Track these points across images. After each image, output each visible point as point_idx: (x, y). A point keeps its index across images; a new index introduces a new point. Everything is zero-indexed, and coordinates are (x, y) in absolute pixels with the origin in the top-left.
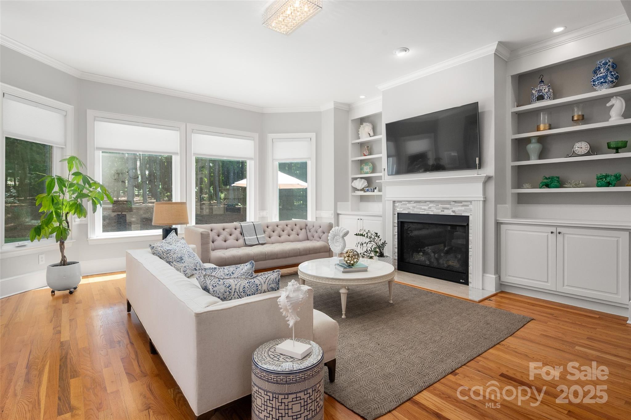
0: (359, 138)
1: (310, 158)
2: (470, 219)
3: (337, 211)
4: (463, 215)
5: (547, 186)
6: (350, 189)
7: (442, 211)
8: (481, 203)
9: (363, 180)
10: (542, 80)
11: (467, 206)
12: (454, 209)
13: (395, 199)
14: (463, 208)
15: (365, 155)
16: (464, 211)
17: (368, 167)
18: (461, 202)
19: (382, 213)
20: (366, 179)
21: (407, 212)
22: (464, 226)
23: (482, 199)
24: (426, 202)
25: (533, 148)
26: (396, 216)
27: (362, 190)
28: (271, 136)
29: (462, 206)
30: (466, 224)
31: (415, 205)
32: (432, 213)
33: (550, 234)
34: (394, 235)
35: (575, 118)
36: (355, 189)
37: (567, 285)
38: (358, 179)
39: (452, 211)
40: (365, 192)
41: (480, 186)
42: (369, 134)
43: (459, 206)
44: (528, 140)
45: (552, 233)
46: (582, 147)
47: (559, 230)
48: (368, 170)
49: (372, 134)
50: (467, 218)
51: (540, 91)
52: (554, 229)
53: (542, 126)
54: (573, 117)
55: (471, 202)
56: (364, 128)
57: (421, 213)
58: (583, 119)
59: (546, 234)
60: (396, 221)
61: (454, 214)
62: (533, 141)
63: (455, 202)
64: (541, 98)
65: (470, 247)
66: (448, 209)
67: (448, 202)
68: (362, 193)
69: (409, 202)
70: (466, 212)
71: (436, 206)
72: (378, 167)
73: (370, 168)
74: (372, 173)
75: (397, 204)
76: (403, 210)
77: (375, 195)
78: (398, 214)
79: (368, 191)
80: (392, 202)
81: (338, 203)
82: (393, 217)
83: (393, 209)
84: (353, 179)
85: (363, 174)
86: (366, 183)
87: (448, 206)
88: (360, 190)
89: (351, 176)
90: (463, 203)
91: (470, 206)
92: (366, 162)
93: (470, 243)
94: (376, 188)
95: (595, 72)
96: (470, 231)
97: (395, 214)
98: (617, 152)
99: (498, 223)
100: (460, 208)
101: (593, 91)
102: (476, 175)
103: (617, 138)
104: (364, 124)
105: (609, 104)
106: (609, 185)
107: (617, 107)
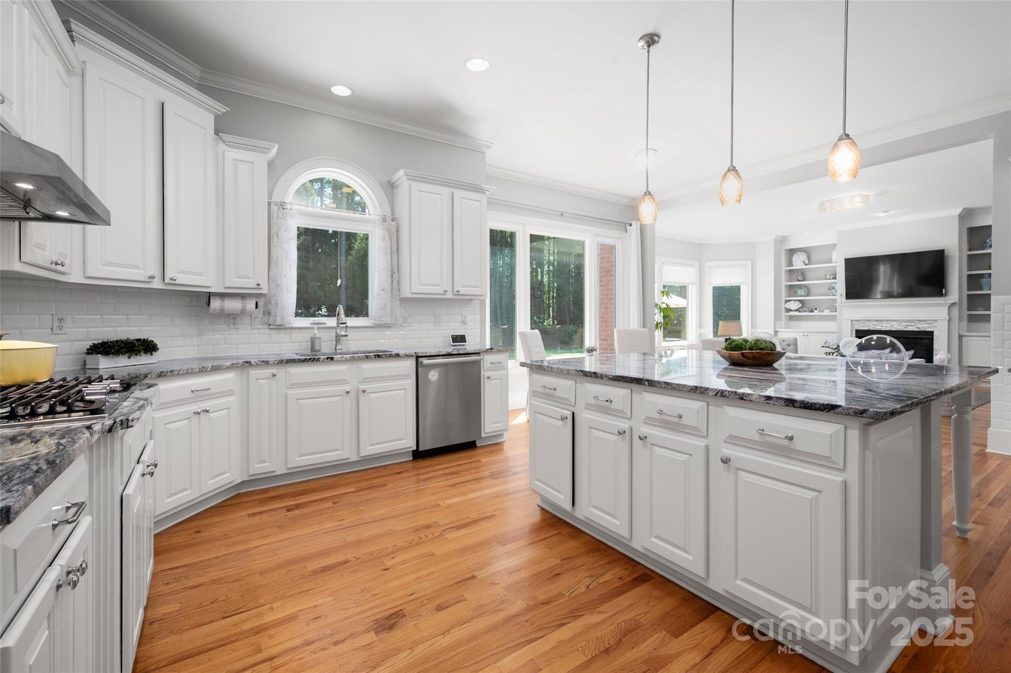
0: (793, 266)
1: (744, 283)
2: (935, 333)
3: (776, 329)
4: (927, 330)
6: (783, 310)
7: (905, 328)
8: (947, 322)
9: (797, 302)
11: (932, 324)
12: (918, 326)
13: (852, 319)
14: (927, 325)
15: (799, 281)
16: (928, 328)
17: (803, 291)
18: (925, 321)
19: (838, 330)
20: (800, 301)
22: (929, 339)
23: (948, 319)
24: (887, 321)
26: (854, 332)
27: (798, 310)
28: (708, 263)
29: (927, 324)
30: (930, 337)
31: (876, 323)
32: (895, 330)
36: (788, 310)
38: (792, 301)
39: (916, 328)
40: (800, 312)
41: (946, 309)
42: (804, 262)
43: (923, 324)
48: (803, 293)
49: (807, 262)
50: (932, 333)
55: (936, 321)
56: (799, 257)
57: (882, 329)
60: (855, 336)
61: (918, 330)
62: (986, 276)
63: (919, 321)
65: (934, 353)
66: (912, 326)
67: (913, 321)
68: (797, 313)
69: (869, 321)
70: (931, 328)
71: (899, 324)
72: (813, 291)
73: (805, 291)
74: (806, 296)
75: (855, 323)
76: (862, 327)
77: (815, 315)
78: (856, 330)
79: (805, 311)
80: (850, 321)
81: (777, 322)
82: (851, 333)
83: (852, 327)
84: (787, 301)
85: (796, 297)
86: (800, 305)
87: (913, 324)
88: (795, 311)
89: (784, 298)
90: (928, 322)
91: (935, 324)
92: (800, 287)
93: (934, 351)
94: (816, 309)
96: (934, 342)
97: (852, 331)
99: (961, 336)
100: (925, 325)
102: (943, 302)
104: (799, 253)
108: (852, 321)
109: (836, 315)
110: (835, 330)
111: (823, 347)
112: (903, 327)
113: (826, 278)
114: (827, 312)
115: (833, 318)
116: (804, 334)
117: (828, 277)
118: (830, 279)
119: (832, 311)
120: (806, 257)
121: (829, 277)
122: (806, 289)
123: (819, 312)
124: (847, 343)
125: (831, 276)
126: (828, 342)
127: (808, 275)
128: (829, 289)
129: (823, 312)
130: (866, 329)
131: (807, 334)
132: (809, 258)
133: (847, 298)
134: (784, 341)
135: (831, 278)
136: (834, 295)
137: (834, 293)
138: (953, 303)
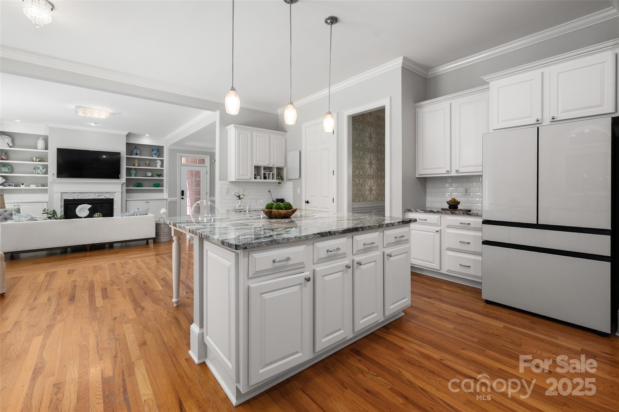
2: (114, 199)
4: (110, 198)
5: (138, 186)
7: (98, 197)
8: (121, 193)
9: (1, 178)
11: (113, 194)
12: (105, 196)
13: (62, 192)
15: (2, 159)
16: (111, 196)
17: (7, 168)
18: (109, 193)
20: (4, 177)
22: (111, 203)
23: (121, 191)
24: (87, 193)
25: (133, 172)
26: (63, 201)
31: (79, 194)
33: (145, 203)
34: (61, 212)
35: (147, 164)
40: (5, 186)
41: (121, 185)
42: (8, 144)
43: (108, 194)
44: (131, 169)
45: (146, 202)
46: (149, 174)
47: (148, 201)
48: (7, 171)
49: (11, 145)
50: (112, 199)
51: (136, 152)
52: (146, 201)
53: (136, 165)
54: (146, 164)
55: (115, 193)
56: (3, 139)
57: (83, 198)
58: (149, 165)
59: (143, 203)
60: (63, 204)
61: (105, 198)
62: (133, 169)
63: (106, 192)
64: (136, 154)
65: (114, 211)
66: (102, 196)
67: (102, 193)
69: (74, 193)
71: (94, 194)
72: (17, 169)
73: (9, 169)
74: (10, 173)
75: (64, 194)
76: (69, 197)
77: (22, 189)
78: (65, 200)
79: (10, 186)
80: (60, 193)
82: (61, 202)
83: (61, 197)
86: (4, 180)
87: (102, 194)
90: (110, 193)
91: (114, 194)
92: (4, 165)
93: (114, 209)
94: (22, 184)
95: (153, 150)
96: (114, 205)
97: (61, 200)
98: (159, 177)
99: (126, 201)
100: (109, 195)
101: (153, 157)
102: (119, 182)
103: (159, 173)
104: (3, 136)
105: (156, 162)
106: (157, 187)
107: (159, 163)
108: (61, 193)
109: (47, 189)
110: (47, 200)
111: (43, 213)
112: (97, 197)
113: (33, 160)
114: (33, 187)
115: (45, 191)
119: (37, 186)
120: (10, 140)
121: (36, 160)
122: (9, 167)
123: (26, 186)
124: (82, 209)
126: (46, 210)
127: (12, 156)
129: (30, 186)
130: (72, 198)
133: (58, 177)
135: (38, 160)
136: (39, 174)
137: (39, 172)
138: (124, 183)
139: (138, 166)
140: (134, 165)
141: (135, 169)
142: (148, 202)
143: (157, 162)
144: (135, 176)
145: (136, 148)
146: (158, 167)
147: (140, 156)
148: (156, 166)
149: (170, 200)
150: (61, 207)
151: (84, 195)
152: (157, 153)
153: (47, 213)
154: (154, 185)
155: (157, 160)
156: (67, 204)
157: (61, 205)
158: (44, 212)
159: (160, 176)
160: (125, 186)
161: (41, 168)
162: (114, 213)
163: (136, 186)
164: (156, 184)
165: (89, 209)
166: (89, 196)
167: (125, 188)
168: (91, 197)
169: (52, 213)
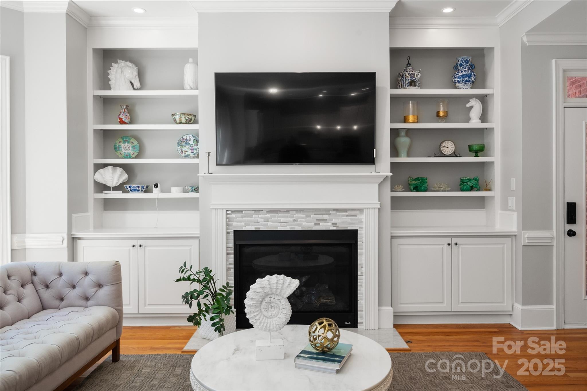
0: (109, 88)
2: (359, 233)
3: (72, 233)
4: (349, 228)
5: (417, 189)
6: (91, 186)
7: (316, 224)
8: (378, 210)
9: (119, 170)
10: (409, 63)
11: (356, 216)
12: (335, 220)
13: (229, 207)
14: (349, 219)
15: (122, 122)
16: (351, 224)
17: (130, 145)
18: (345, 210)
19: (199, 233)
20: (126, 168)
21: (254, 229)
23: (379, 205)
24: (288, 211)
26: (232, 235)
27: (120, 187)
29: (347, 216)
30: (353, 241)
31: (269, 215)
32: (300, 229)
33: (446, 246)
34: (228, 269)
35: (441, 114)
36: (101, 187)
37: (461, 303)
38: (110, 168)
39: (333, 224)
40: (124, 191)
41: (377, 187)
42: (132, 84)
43: (343, 216)
45: (449, 244)
46: (448, 147)
47: (454, 240)
48: (130, 151)
49: (137, 84)
50: (355, 233)
51: (412, 75)
52: (448, 240)
53: (411, 118)
54: (438, 113)
55: (361, 210)
56: (122, 72)
57: (279, 229)
58: (447, 116)
59: (441, 247)
60: (231, 245)
61: (335, 228)
62: (403, 133)
63: (337, 210)
64: (412, 84)
65: (359, 273)
66: (325, 220)
67: (327, 211)
68: (118, 195)
69: (258, 211)
70: (353, 224)
71: (307, 216)
72: (149, 146)
73: (134, 147)
74: (136, 157)
75: (234, 216)
76: (246, 224)
77: (154, 199)
78: (235, 232)
79: (134, 190)
80: (225, 211)
81: (74, 216)
82: (227, 238)
83: (227, 224)
84: (98, 167)
85: (118, 158)
86: (125, 176)
87: (326, 217)
88: (115, 188)
89: (92, 160)
90: (349, 213)
91: (360, 216)
92: (124, 135)
93: (359, 267)
94: (156, 186)
95: (456, 68)
96: (359, 251)
97: (228, 233)
98: (477, 156)
99: (392, 237)
100: (345, 219)
101: (456, 88)
102: (374, 174)
103: (476, 143)
104: (122, 63)
105: (468, 105)
106: (471, 189)
107: (476, 106)
108: (227, 211)
109: (198, 198)
110: (196, 232)
113: (175, 120)
114: (176, 193)
116: (135, 242)
117: (177, 117)
118: (181, 123)
119: (185, 191)
120: (136, 73)
121: (180, 119)
122: (136, 143)
123: (162, 191)
125: (183, 117)
126: (188, 267)
127: (140, 111)
128: (180, 144)
129: (169, 192)
130: (252, 228)
131: (141, 242)
132: (141, 75)
133: (219, 162)
134: (86, 274)
135: (183, 121)
136: (188, 156)
137: (189, 152)
138: (387, 176)
139: (417, 122)
140: (405, 120)
141: (408, 131)
142: (456, 244)
143: (471, 107)
144: (408, 156)
145: (409, 64)
146: (475, 123)
147: (421, 88)
148: (468, 120)
149: (528, 238)
150: (228, 254)
151: (283, 220)
152: (470, 76)
153: (189, 278)
154: (462, 182)
155: (468, 98)
156: (240, 246)
157: (227, 248)
158: (182, 275)
159: (479, 154)
160: (388, 185)
161: (191, 142)
162: (359, 277)
163: (412, 187)
164: (470, 180)
165: (289, 298)
166: (294, 220)
167: (388, 194)
168: (299, 225)
169: (201, 278)
